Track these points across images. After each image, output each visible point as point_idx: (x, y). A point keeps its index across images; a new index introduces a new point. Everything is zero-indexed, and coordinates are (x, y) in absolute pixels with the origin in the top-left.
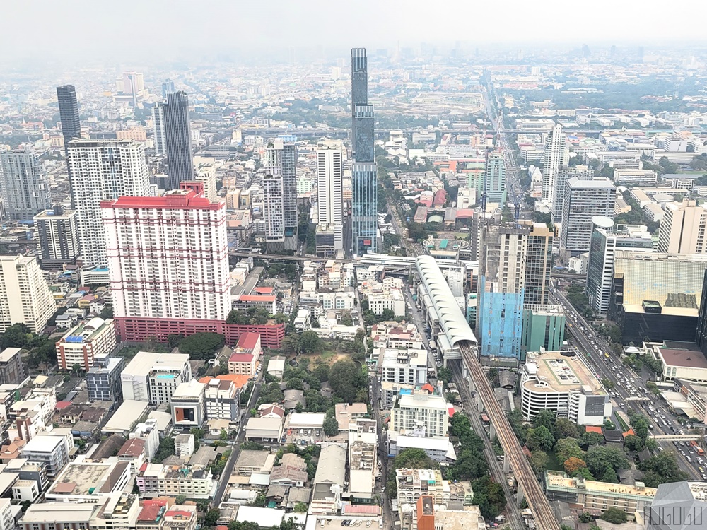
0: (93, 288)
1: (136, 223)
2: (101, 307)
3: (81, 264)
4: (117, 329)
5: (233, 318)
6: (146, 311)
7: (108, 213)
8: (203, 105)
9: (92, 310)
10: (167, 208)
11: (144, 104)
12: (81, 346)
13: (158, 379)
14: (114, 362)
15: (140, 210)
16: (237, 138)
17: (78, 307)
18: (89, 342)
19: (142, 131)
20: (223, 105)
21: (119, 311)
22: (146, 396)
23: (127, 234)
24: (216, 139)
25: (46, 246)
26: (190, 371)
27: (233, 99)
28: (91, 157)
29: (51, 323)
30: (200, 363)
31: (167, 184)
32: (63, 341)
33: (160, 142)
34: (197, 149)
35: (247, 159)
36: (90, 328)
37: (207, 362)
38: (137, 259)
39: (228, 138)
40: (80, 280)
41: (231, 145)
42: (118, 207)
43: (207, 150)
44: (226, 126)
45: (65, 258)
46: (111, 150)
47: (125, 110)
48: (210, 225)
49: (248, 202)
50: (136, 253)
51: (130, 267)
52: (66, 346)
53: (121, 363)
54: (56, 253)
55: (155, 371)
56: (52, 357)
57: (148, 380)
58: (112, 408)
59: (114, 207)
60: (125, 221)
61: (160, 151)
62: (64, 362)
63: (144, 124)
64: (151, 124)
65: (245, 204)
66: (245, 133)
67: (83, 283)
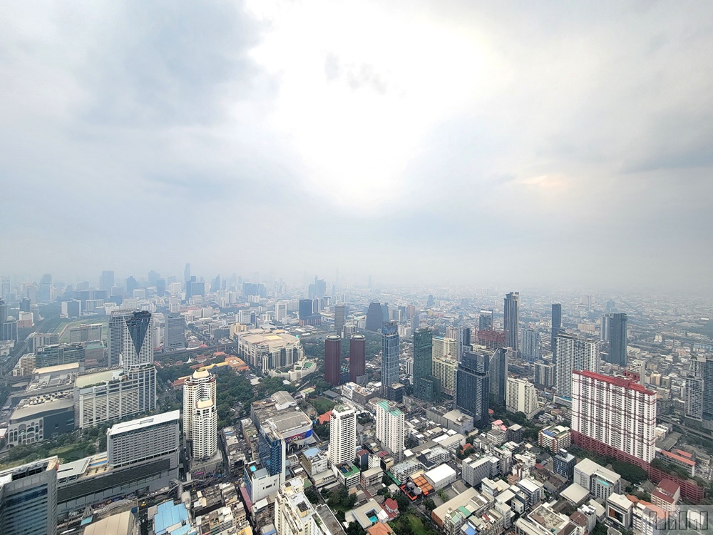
0: (558, 406)
1: (592, 386)
2: (563, 419)
3: (554, 391)
4: (572, 436)
5: (655, 463)
6: (592, 433)
7: (576, 376)
8: (633, 316)
9: (558, 418)
10: (613, 384)
11: (594, 310)
12: (552, 438)
13: (598, 481)
14: (570, 457)
15: (596, 380)
16: (658, 339)
17: (550, 413)
18: (557, 438)
19: (592, 326)
20: (648, 316)
21: (575, 427)
22: (588, 487)
23: (586, 390)
24: (641, 337)
25: (538, 376)
26: (620, 486)
27: (655, 314)
28: (569, 344)
29: (536, 417)
30: (627, 483)
31: (607, 358)
32: (543, 431)
33: (604, 334)
34: (628, 342)
35: (668, 354)
36: (557, 430)
37: (632, 484)
38: (589, 405)
39: (652, 338)
40: (553, 399)
41: (654, 343)
42: (583, 375)
43: (635, 343)
44: (651, 331)
45: (546, 385)
46: (579, 342)
47: (583, 313)
48: (643, 402)
49: (668, 384)
50: (590, 401)
51: (585, 407)
52: (544, 435)
53: (574, 459)
54: (542, 382)
55: (596, 475)
56: (536, 437)
57: (591, 478)
58: (566, 483)
59: (580, 374)
60: (585, 383)
61: (604, 339)
62: (541, 442)
63: (594, 321)
64: (599, 322)
65: (665, 384)
66: (664, 337)
67: (554, 401)
